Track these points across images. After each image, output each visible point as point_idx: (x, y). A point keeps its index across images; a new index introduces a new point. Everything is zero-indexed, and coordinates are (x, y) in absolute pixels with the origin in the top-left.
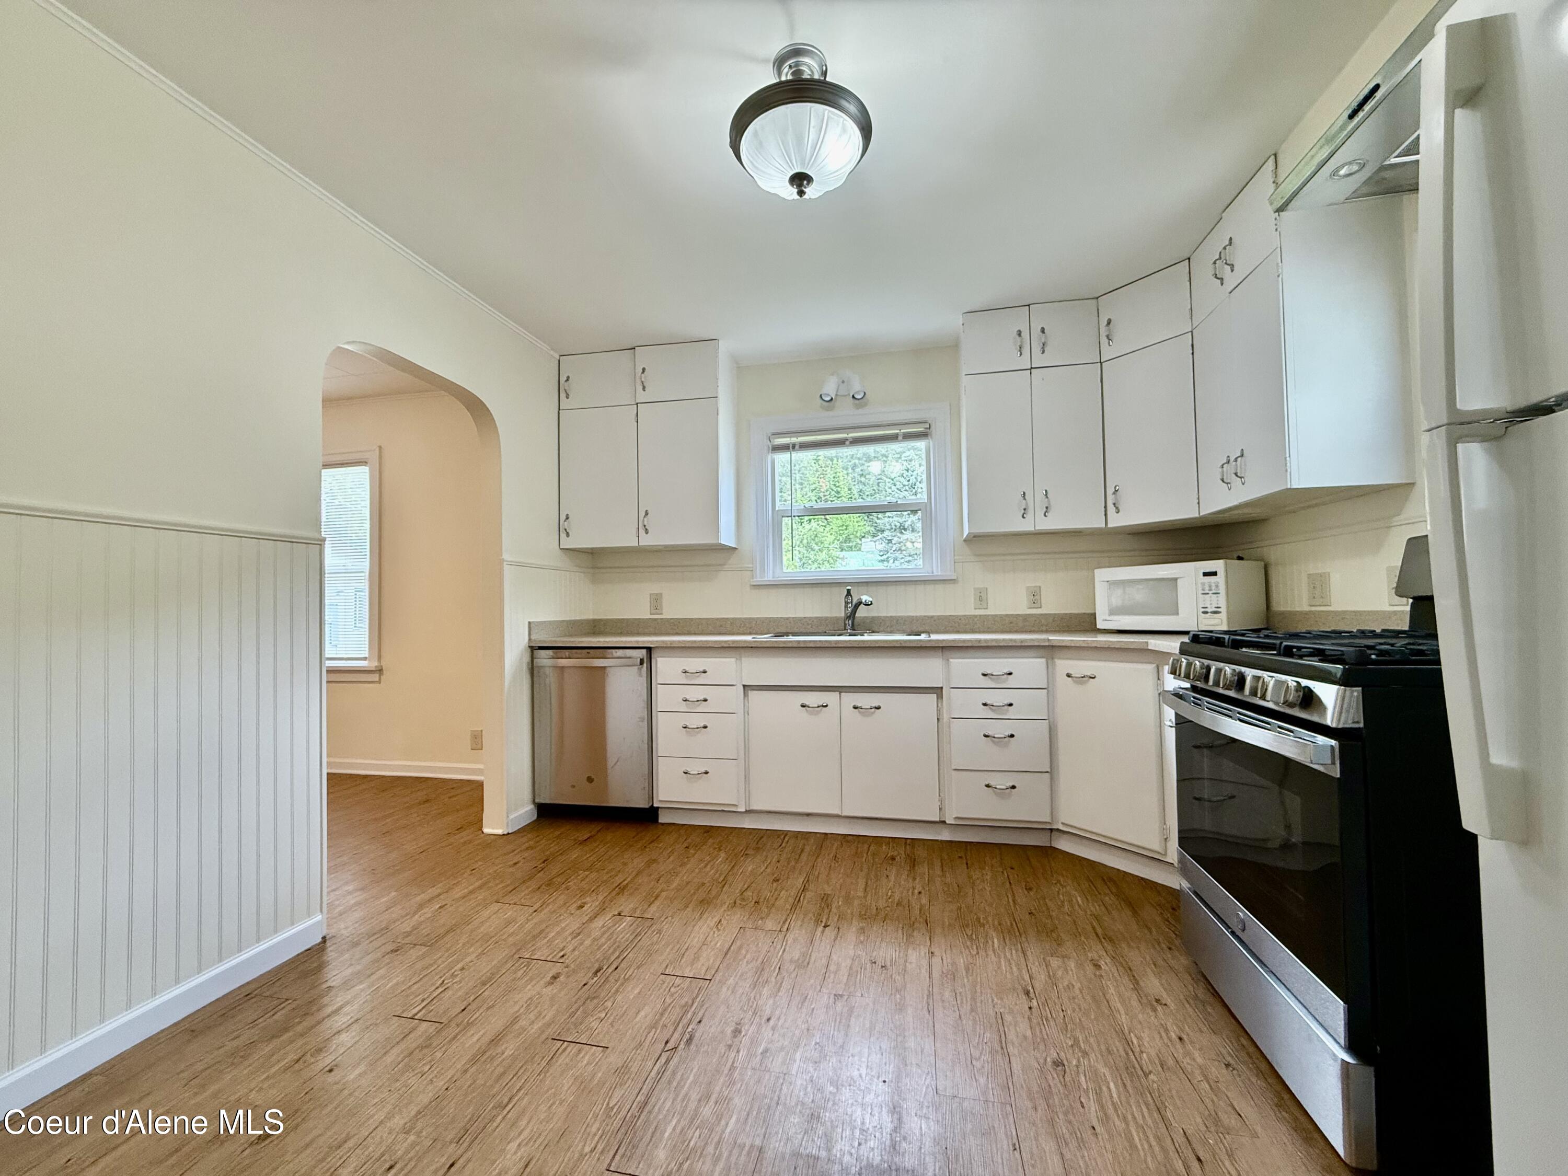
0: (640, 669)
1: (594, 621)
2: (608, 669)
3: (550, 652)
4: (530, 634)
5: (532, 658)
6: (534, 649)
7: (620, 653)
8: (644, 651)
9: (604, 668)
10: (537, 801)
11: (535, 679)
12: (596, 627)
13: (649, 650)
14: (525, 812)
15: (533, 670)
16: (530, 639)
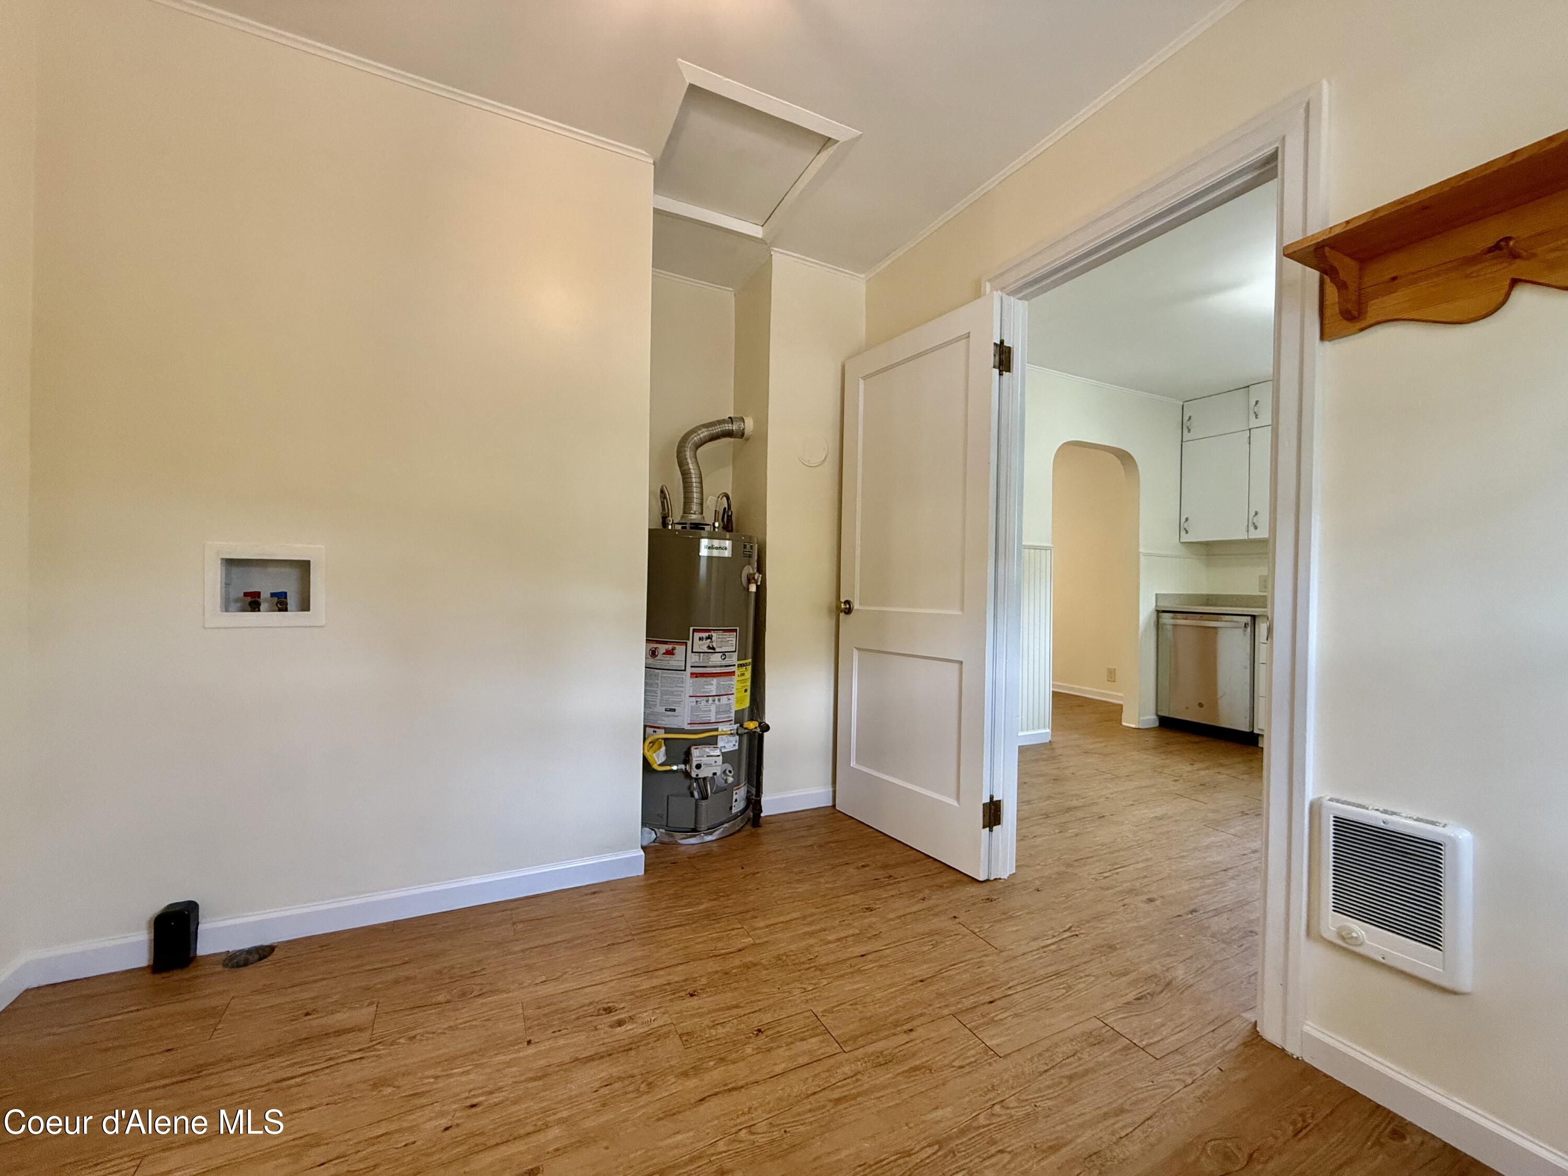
0: (1245, 631)
1: (1207, 595)
2: (1219, 630)
3: (1171, 615)
4: (1156, 602)
5: (1158, 618)
6: (1159, 612)
7: (1227, 618)
8: (1249, 618)
9: (1215, 628)
10: (1160, 713)
11: (1160, 633)
12: (1209, 600)
13: (1254, 617)
14: (1150, 719)
15: (1158, 625)
16: (1156, 605)
